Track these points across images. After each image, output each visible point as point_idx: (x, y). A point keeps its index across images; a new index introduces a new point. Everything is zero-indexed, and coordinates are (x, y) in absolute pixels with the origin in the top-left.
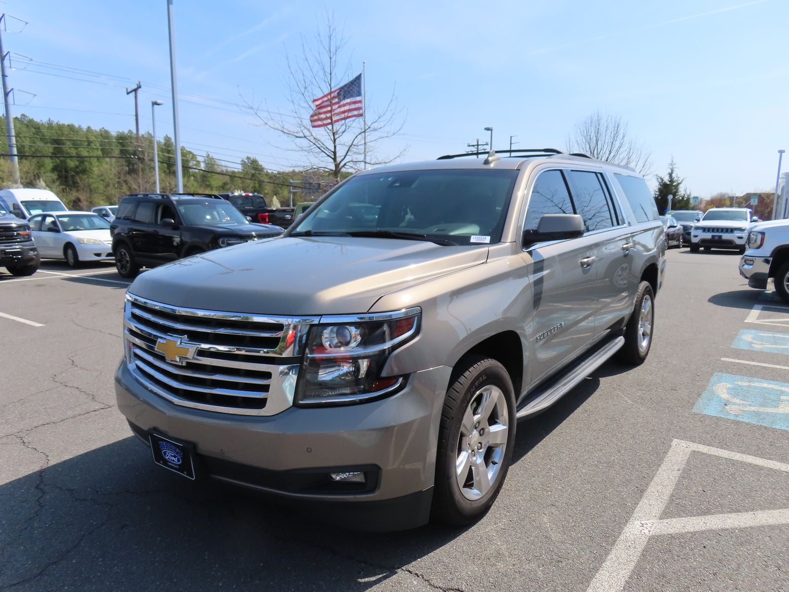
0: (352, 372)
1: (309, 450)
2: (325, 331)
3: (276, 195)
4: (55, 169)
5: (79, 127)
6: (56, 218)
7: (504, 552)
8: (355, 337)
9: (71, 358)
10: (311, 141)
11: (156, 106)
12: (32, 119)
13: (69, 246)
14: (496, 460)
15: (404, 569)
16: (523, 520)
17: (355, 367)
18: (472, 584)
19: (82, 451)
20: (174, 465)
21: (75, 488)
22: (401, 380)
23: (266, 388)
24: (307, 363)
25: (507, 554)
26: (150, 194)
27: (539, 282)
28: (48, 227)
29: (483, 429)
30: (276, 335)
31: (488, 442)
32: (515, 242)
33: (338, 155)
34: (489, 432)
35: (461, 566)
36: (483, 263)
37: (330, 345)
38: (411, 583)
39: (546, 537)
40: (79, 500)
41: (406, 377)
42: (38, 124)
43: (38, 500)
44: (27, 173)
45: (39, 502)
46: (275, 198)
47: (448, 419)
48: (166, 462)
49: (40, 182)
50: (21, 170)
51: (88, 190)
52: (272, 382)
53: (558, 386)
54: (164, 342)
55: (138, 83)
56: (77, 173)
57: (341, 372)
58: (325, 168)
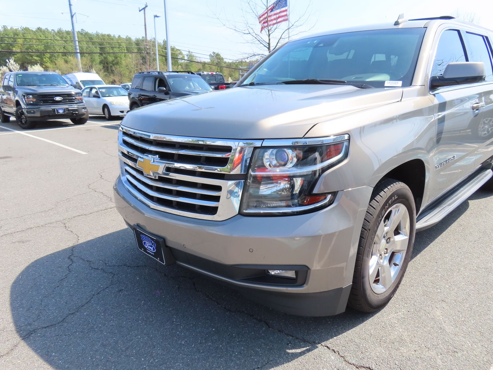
0: (287, 188)
1: (251, 251)
2: (266, 153)
3: (231, 76)
4: (101, 62)
5: (114, 36)
6: (97, 89)
7: (405, 338)
8: (292, 159)
9: (100, 174)
10: (253, 36)
11: (156, 18)
12: (87, 32)
13: (105, 106)
14: (397, 263)
15: (323, 345)
16: (419, 311)
17: (290, 184)
18: (380, 364)
19: (100, 235)
20: (151, 253)
21: (93, 260)
22: (329, 197)
23: (217, 199)
24: (250, 180)
25: (408, 340)
26: (151, 72)
27: (442, 120)
28: (93, 95)
29: (389, 238)
30: (225, 156)
31: (393, 249)
32: (424, 85)
33: (271, 46)
34: (394, 241)
35: (370, 347)
36: (398, 101)
37: (270, 165)
38: (329, 357)
39: (441, 328)
40: (94, 269)
41: (334, 194)
42: (91, 35)
43: (68, 267)
44: (86, 65)
45: (69, 268)
46: (230, 78)
47: (366, 230)
48: (145, 250)
49: (93, 70)
50: (82, 63)
51: (120, 75)
52: (223, 194)
53: (444, 206)
54: (142, 160)
55: (146, 4)
56: (114, 65)
57: (278, 188)
58: (262, 54)
